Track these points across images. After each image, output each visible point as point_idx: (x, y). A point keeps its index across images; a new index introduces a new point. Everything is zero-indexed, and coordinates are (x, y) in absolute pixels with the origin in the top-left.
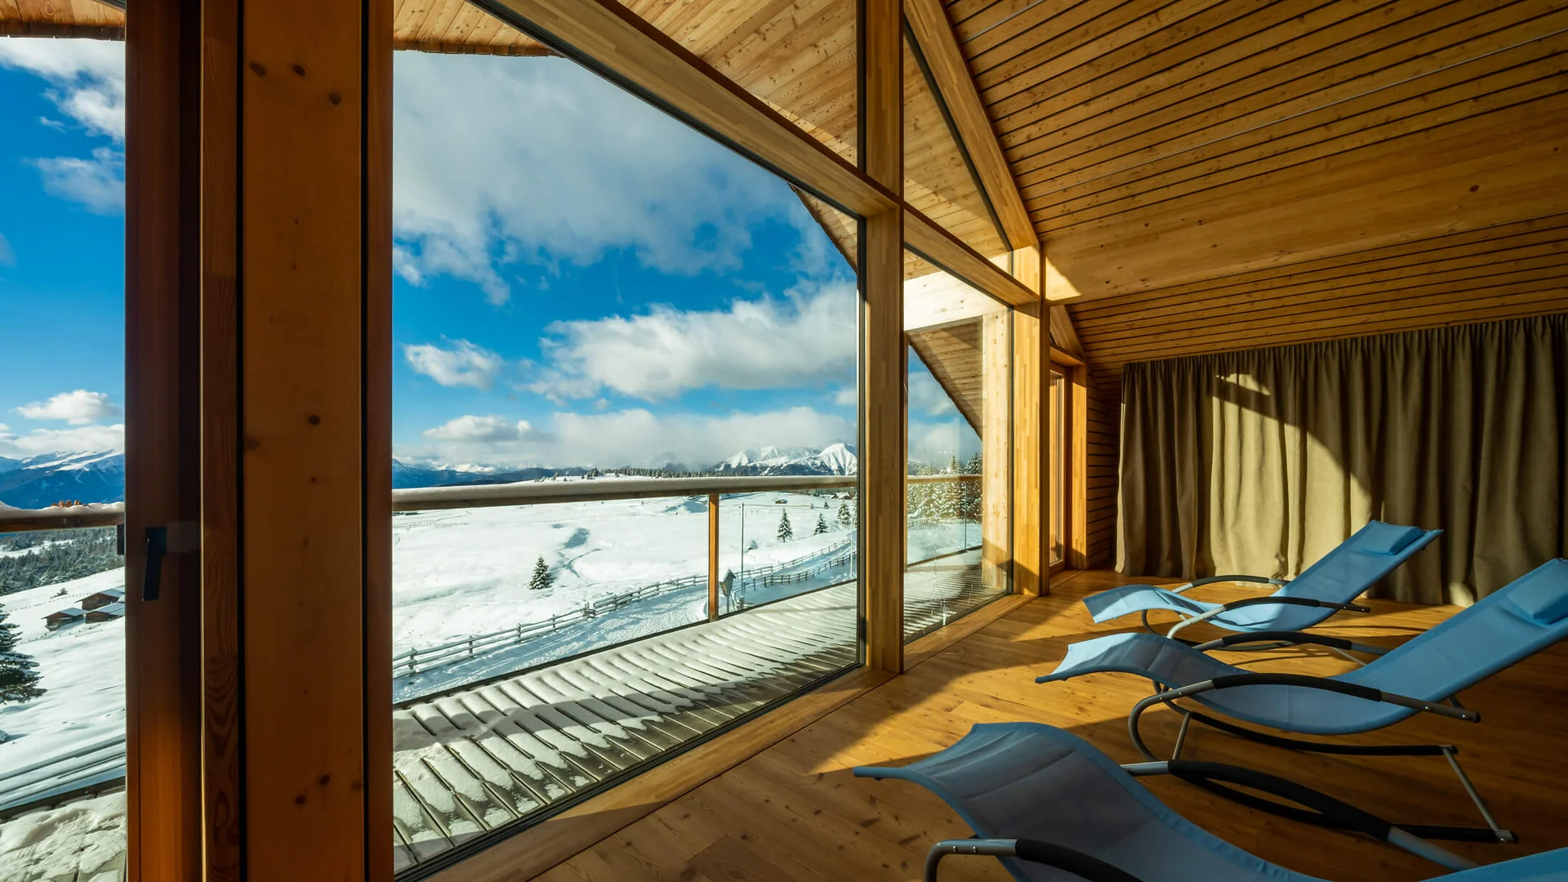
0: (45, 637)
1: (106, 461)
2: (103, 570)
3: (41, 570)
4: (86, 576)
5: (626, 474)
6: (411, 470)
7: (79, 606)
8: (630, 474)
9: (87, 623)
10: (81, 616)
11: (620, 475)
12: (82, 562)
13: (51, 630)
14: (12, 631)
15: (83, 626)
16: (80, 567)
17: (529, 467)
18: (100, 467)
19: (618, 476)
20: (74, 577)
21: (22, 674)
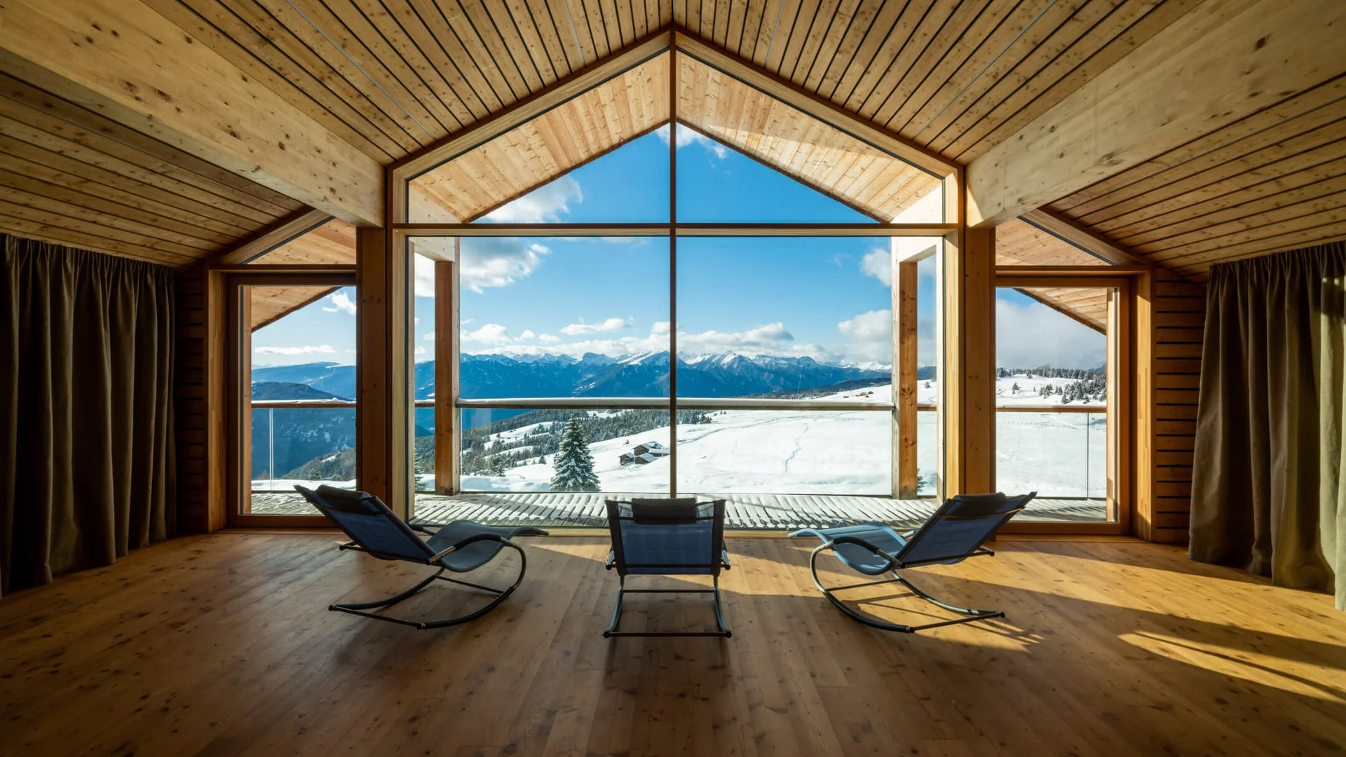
0: (619, 469)
1: (648, 359)
2: (645, 431)
3: (620, 426)
4: (637, 433)
5: (1041, 375)
6: (823, 367)
7: (633, 452)
8: (1046, 375)
9: (636, 463)
10: (633, 459)
11: (1034, 376)
12: (637, 424)
13: (622, 465)
14: (592, 460)
15: (633, 465)
16: (635, 427)
17: (928, 365)
18: (646, 363)
19: (1030, 378)
20: (632, 433)
21: (594, 486)
